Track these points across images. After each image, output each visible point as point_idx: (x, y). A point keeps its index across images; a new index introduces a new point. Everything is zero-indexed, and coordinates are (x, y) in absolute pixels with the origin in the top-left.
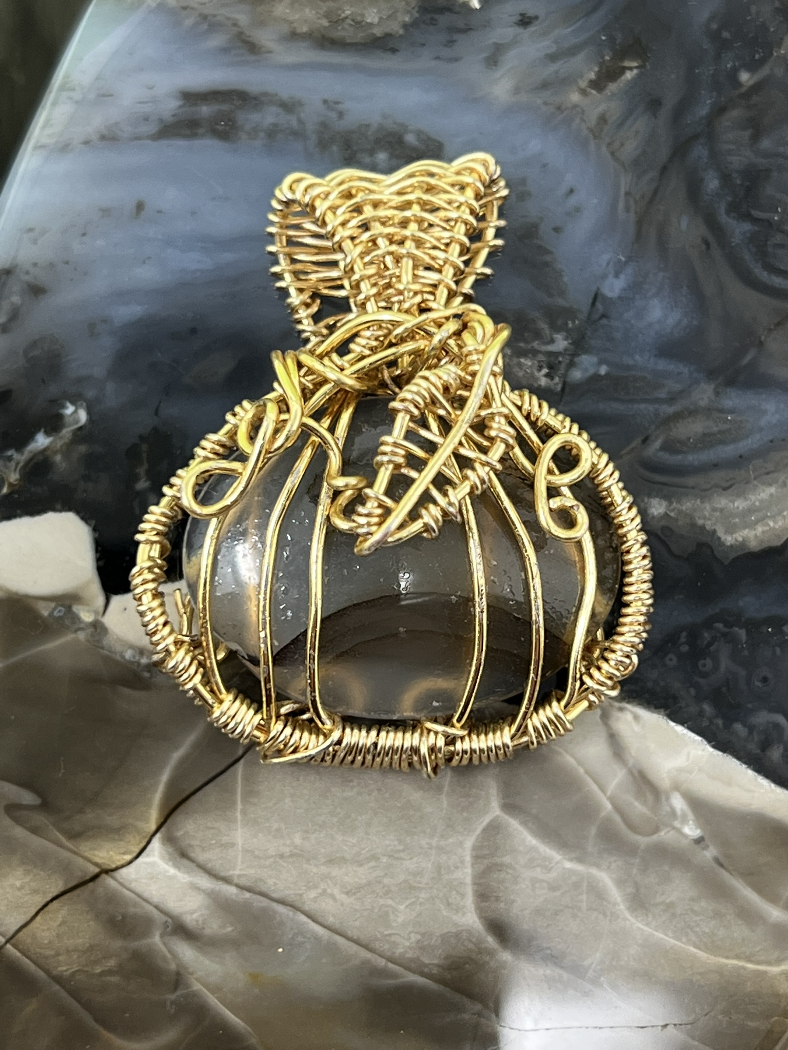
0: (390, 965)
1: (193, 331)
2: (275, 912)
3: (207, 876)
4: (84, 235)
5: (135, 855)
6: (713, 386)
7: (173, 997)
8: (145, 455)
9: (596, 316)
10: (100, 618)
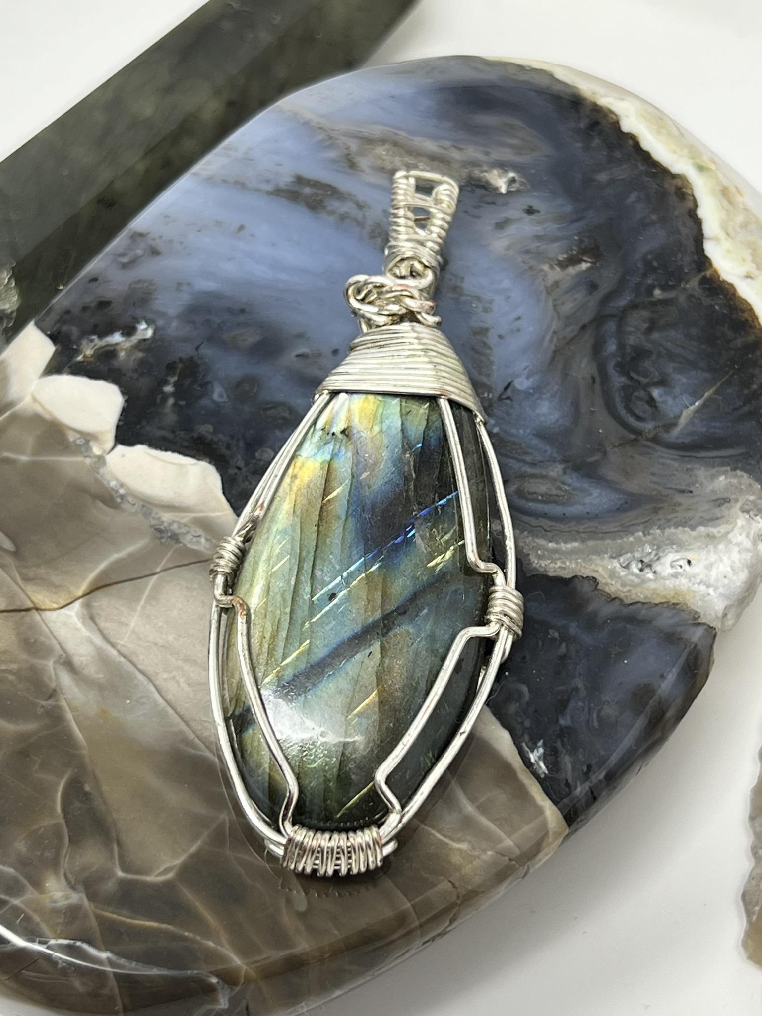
0: (197, 740)
1: (242, 311)
2: (136, 677)
3: (101, 637)
4: (199, 231)
5: (61, 606)
6: (563, 466)
7: (44, 703)
8: (178, 371)
9: (503, 397)
10: (104, 455)
